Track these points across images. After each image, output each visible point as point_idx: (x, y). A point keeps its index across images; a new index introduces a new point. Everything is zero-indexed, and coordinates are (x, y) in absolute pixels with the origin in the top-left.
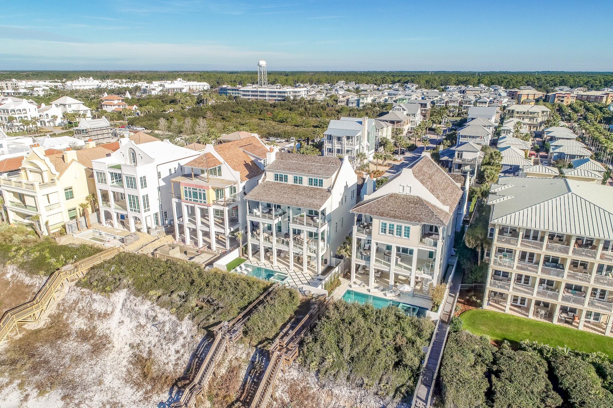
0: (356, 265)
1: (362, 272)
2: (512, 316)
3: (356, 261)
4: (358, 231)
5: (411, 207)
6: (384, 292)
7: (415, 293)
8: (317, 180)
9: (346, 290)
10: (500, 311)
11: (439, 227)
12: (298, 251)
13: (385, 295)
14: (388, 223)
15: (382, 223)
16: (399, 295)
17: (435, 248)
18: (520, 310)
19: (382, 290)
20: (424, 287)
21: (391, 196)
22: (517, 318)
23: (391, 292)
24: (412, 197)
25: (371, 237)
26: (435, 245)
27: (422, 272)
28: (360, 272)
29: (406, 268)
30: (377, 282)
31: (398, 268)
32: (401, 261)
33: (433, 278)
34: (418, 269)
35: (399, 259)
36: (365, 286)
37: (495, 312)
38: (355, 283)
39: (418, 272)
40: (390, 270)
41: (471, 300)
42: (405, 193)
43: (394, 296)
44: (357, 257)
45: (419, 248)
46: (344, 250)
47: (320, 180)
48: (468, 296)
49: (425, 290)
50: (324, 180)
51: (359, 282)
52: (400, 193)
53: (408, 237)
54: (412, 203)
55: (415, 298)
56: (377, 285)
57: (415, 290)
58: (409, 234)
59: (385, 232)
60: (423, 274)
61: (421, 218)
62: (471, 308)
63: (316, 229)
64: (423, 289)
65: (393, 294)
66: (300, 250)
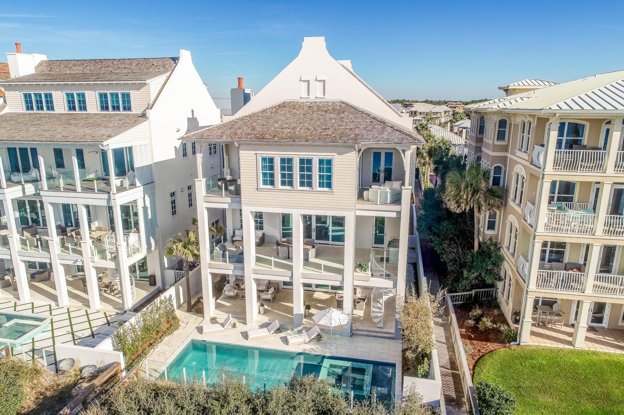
0: (214, 275)
1: (231, 294)
2: (594, 353)
3: (211, 267)
4: (209, 189)
5: (331, 119)
6: (283, 334)
7: (357, 326)
8: (117, 95)
9: (188, 342)
10: (561, 346)
11: (404, 151)
12: (71, 259)
13: (285, 341)
14: (277, 156)
15: (264, 159)
16: (319, 338)
17: (396, 208)
18: (600, 338)
19: (279, 330)
20: (373, 309)
21: (282, 106)
22: (607, 357)
23: (300, 332)
24: (330, 104)
25: (240, 202)
26: (397, 199)
27: (369, 273)
28: (227, 293)
29: (328, 269)
30: (266, 312)
31: (310, 271)
32: (317, 256)
33: (395, 286)
34: (360, 266)
35: (312, 252)
36: (238, 324)
37: (551, 350)
38: (214, 320)
39: (360, 273)
40: (292, 277)
41: (481, 326)
42: (312, 98)
43: (307, 340)
44: (212, 258)
45: (359, 213)
46: (180, 245)
47: (123, 95)
48: (470, 319)
49: (376, 317)
50: (133, 94)
51: (222, 316)
52: (301, 100)
53: (329, 185)
54: (331, 113)
55: (356, 339)
56: (265, 319)
57: (354, 320)
58: (329, 178)
59: (272, 183)
60: (371, 279)
61: (357, 135)
62: (491, 346)
63: (106, 196)
64: (372, 315)
65: (304, 337)
66: (76, 256)
